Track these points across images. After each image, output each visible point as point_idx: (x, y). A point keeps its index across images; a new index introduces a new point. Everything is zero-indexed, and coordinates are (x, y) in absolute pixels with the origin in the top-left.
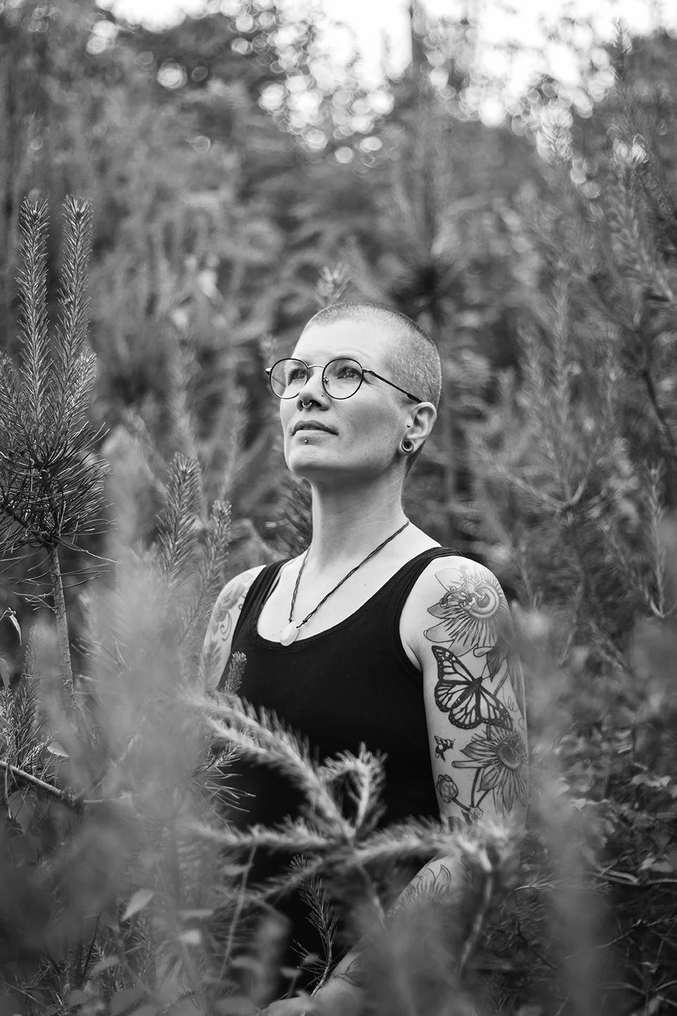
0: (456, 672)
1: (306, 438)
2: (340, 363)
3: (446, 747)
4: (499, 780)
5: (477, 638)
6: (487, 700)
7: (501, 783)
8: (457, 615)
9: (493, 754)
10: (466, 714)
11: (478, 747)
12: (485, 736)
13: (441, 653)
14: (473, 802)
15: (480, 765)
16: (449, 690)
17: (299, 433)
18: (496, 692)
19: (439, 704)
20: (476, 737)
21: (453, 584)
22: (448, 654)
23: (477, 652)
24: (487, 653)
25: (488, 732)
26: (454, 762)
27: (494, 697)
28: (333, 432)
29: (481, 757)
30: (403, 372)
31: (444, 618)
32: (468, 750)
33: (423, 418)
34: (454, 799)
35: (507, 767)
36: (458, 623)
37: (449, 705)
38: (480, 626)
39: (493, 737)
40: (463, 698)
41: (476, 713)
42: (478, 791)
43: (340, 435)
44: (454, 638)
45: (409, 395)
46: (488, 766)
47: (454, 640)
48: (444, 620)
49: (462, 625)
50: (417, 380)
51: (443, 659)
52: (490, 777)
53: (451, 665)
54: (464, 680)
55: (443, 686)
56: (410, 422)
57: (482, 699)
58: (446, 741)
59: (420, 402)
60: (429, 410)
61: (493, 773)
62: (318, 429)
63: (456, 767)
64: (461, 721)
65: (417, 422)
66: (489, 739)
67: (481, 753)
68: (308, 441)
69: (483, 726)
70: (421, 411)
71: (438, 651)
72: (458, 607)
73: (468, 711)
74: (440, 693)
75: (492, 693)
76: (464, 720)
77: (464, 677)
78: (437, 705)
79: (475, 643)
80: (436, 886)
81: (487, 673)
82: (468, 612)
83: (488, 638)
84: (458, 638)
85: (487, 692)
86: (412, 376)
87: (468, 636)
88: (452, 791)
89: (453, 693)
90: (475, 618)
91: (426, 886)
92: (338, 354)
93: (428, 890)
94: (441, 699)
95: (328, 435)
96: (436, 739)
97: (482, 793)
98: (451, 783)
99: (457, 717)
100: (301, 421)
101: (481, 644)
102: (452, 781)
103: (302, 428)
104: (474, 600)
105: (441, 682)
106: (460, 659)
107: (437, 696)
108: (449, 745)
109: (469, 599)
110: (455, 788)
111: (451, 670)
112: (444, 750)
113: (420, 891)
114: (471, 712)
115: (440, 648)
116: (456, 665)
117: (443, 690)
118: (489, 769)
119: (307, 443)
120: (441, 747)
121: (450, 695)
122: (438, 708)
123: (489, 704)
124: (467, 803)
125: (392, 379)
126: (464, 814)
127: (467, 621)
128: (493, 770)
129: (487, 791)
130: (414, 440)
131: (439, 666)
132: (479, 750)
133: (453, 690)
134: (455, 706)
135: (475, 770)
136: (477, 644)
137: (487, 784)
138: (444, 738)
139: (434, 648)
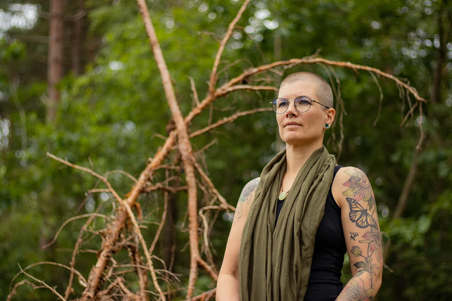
0: (357, 207)
1: (291, 129)
2: (299, 98)
3: (355, 236)
4: (377, 247)
5: (364, 195)
6: (369, 218)
7: (377, 249)
8: (355, 186)
9: (374, 238)
10: (362, 223)
11: (368, 235)
12: (370, 231)
13: (350, 200)
14: (368, 256)
15: (370, 242)
16: (355, 214)
17: (288, 127)
18: (372, 215)
19: (351, 219)
20: (367, 231)
21: (353, 174)
22: (353, 200)
23: (364, 199)
24: (368, 200)
25: (371, 230)
26: (359, 241)
27: (372, 217)
28: (301, 125)
29: (369, 239)
30: (323, 98)
31: (350, 187)
32: (365, 236)
33: (331, 114)
34: (360, 255)
35: (378, 243)
36: (356, 189)
37: (356, 220)
38: (365, 190)
39: (373, 232)
40: (361, 217)
41: (366, 223)
42: (370, 251)
43: (304, 126)
44: (355, 194)
45: (326, 107)
46: (372, 242)
47: (355, 195)
48: (350, 188)
49: (358, 189)
50: (327, 100)
51: (351, 202)
52: (373, 246)
53: (354, 204)
54: (361, 210)
55: (352, 212)
56: (326, 117)
57: (368, 217)
58: (355, 233)
59: (329, 108)
60: (333, 111)
61: (374, 245)
62: (295, 124)
63: (360, 243)
64: (361, 225)
65: (328, 116)
66: (372, 232)
67: (369, 237)
68: (292, 130)
69: (369, 228)
70: (329, 112)
71: (348, 199)
72: (356, 183)
73: (363, 222)
74: (351, 215)
75: (371, 215)
76: (362, 225)
77: (361, 209)
78: (351, 220)
79: (364, 196)
80: (359, 286)
81: (368, 208)
82: (360, 184)
83: (368, 195)
84: (357, 194)
85: (369, 215)
86: (325, 99)
87: (361, 193)
88: (359, 252)
89: (357, 215)
90: (362, 187)
91: (355, 286)
92: (299, 95)
93: (356, 287)
94: (352, 217)
95: (299, 126)
96: (351, 233)
97: (371, 252)
98: (359, 249)
99: (359, 224)
100: (288, 122)
101: (366, 197)
102: (359, 248)
103: (289, 125)
104: (361, 180)
105: (351, 211)
106: (358, 202)
107: (350, 217)
108: (357, 235)
109: (360, 180)
110: (360, 250)
111: (355, 206)
112: (355, 237)
113: (352, 287)
114: (364, 222)
115: (349, 198)
116: (357, 204)
117: (352, 214)
118: (373, 243)
119: (291, 130)
120: (353, 236)
121: (355, 216)
122: (351, 221)
123: (370, 219)
124: (366, 256)
125: (319, 101)
126: (365, 260)
127: (359, 188)
128: (374, 243)
129: (373, 251)
130: (329, 123)
131: (350, 205)
132: (369, 236)
133: (356, 214)
134: (358, 220)
135: (368, 244)
136: (364, 197)
137: (373, 249)
138: (354, 232)
139: (347, 199)
